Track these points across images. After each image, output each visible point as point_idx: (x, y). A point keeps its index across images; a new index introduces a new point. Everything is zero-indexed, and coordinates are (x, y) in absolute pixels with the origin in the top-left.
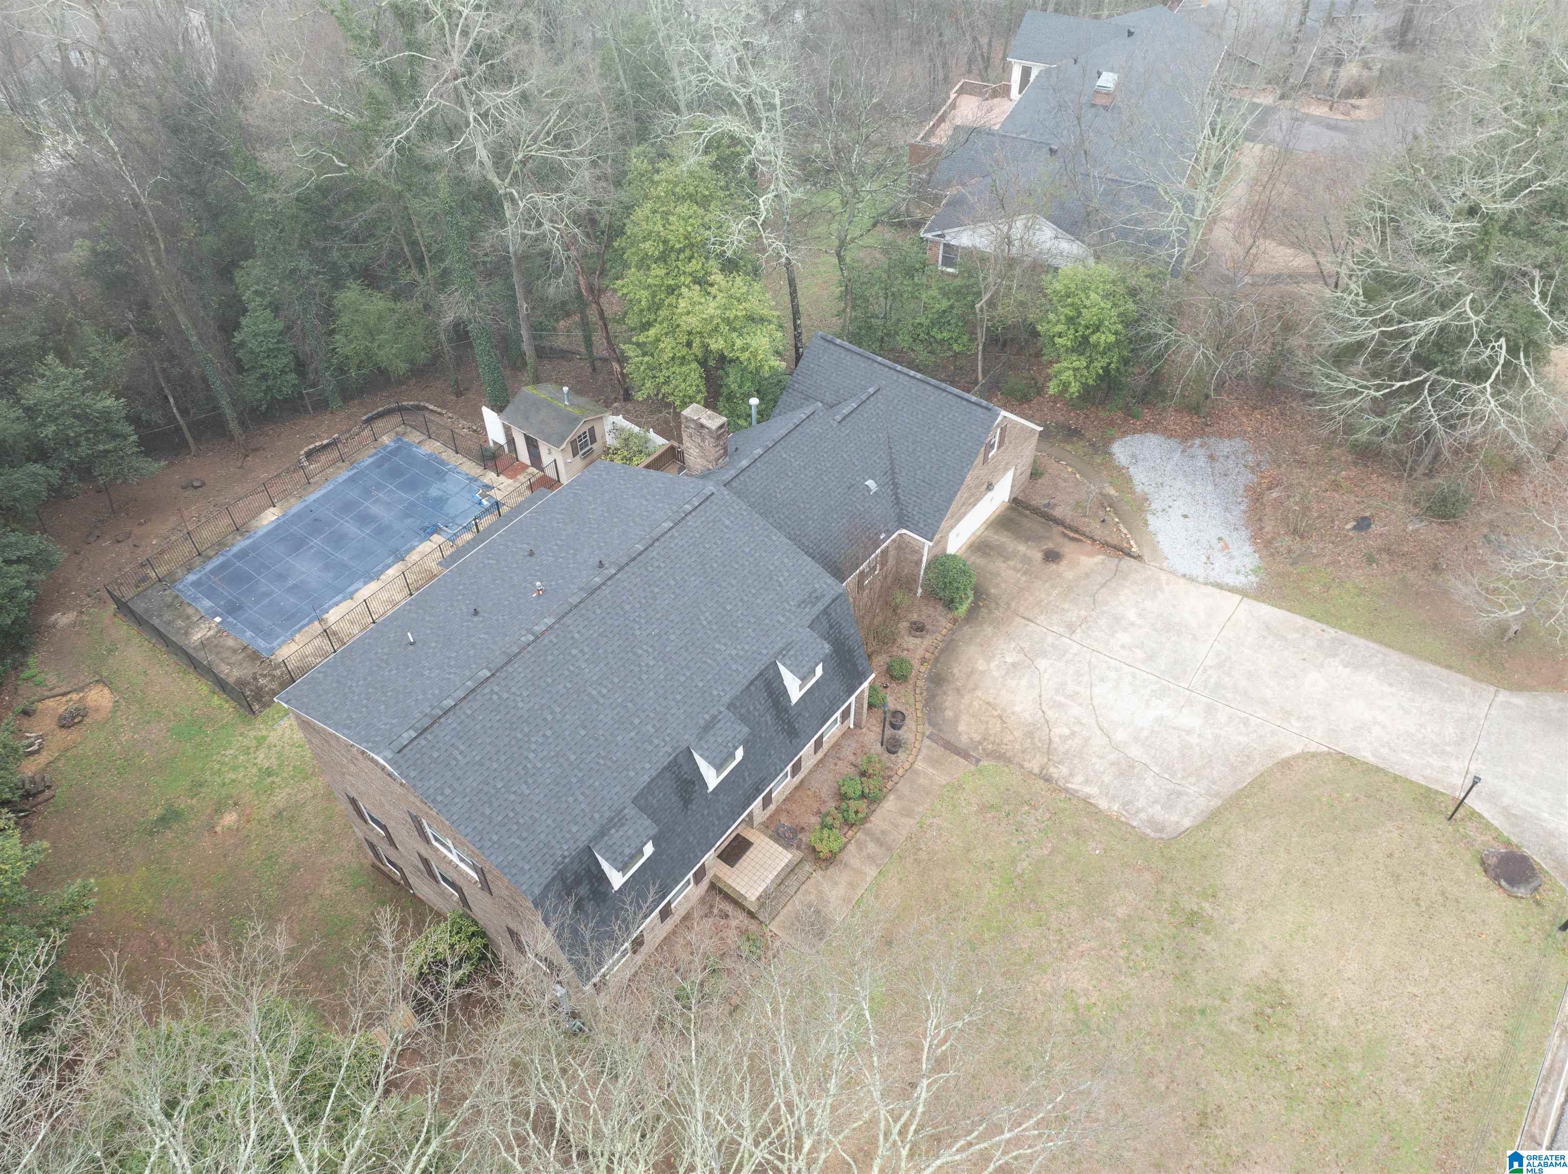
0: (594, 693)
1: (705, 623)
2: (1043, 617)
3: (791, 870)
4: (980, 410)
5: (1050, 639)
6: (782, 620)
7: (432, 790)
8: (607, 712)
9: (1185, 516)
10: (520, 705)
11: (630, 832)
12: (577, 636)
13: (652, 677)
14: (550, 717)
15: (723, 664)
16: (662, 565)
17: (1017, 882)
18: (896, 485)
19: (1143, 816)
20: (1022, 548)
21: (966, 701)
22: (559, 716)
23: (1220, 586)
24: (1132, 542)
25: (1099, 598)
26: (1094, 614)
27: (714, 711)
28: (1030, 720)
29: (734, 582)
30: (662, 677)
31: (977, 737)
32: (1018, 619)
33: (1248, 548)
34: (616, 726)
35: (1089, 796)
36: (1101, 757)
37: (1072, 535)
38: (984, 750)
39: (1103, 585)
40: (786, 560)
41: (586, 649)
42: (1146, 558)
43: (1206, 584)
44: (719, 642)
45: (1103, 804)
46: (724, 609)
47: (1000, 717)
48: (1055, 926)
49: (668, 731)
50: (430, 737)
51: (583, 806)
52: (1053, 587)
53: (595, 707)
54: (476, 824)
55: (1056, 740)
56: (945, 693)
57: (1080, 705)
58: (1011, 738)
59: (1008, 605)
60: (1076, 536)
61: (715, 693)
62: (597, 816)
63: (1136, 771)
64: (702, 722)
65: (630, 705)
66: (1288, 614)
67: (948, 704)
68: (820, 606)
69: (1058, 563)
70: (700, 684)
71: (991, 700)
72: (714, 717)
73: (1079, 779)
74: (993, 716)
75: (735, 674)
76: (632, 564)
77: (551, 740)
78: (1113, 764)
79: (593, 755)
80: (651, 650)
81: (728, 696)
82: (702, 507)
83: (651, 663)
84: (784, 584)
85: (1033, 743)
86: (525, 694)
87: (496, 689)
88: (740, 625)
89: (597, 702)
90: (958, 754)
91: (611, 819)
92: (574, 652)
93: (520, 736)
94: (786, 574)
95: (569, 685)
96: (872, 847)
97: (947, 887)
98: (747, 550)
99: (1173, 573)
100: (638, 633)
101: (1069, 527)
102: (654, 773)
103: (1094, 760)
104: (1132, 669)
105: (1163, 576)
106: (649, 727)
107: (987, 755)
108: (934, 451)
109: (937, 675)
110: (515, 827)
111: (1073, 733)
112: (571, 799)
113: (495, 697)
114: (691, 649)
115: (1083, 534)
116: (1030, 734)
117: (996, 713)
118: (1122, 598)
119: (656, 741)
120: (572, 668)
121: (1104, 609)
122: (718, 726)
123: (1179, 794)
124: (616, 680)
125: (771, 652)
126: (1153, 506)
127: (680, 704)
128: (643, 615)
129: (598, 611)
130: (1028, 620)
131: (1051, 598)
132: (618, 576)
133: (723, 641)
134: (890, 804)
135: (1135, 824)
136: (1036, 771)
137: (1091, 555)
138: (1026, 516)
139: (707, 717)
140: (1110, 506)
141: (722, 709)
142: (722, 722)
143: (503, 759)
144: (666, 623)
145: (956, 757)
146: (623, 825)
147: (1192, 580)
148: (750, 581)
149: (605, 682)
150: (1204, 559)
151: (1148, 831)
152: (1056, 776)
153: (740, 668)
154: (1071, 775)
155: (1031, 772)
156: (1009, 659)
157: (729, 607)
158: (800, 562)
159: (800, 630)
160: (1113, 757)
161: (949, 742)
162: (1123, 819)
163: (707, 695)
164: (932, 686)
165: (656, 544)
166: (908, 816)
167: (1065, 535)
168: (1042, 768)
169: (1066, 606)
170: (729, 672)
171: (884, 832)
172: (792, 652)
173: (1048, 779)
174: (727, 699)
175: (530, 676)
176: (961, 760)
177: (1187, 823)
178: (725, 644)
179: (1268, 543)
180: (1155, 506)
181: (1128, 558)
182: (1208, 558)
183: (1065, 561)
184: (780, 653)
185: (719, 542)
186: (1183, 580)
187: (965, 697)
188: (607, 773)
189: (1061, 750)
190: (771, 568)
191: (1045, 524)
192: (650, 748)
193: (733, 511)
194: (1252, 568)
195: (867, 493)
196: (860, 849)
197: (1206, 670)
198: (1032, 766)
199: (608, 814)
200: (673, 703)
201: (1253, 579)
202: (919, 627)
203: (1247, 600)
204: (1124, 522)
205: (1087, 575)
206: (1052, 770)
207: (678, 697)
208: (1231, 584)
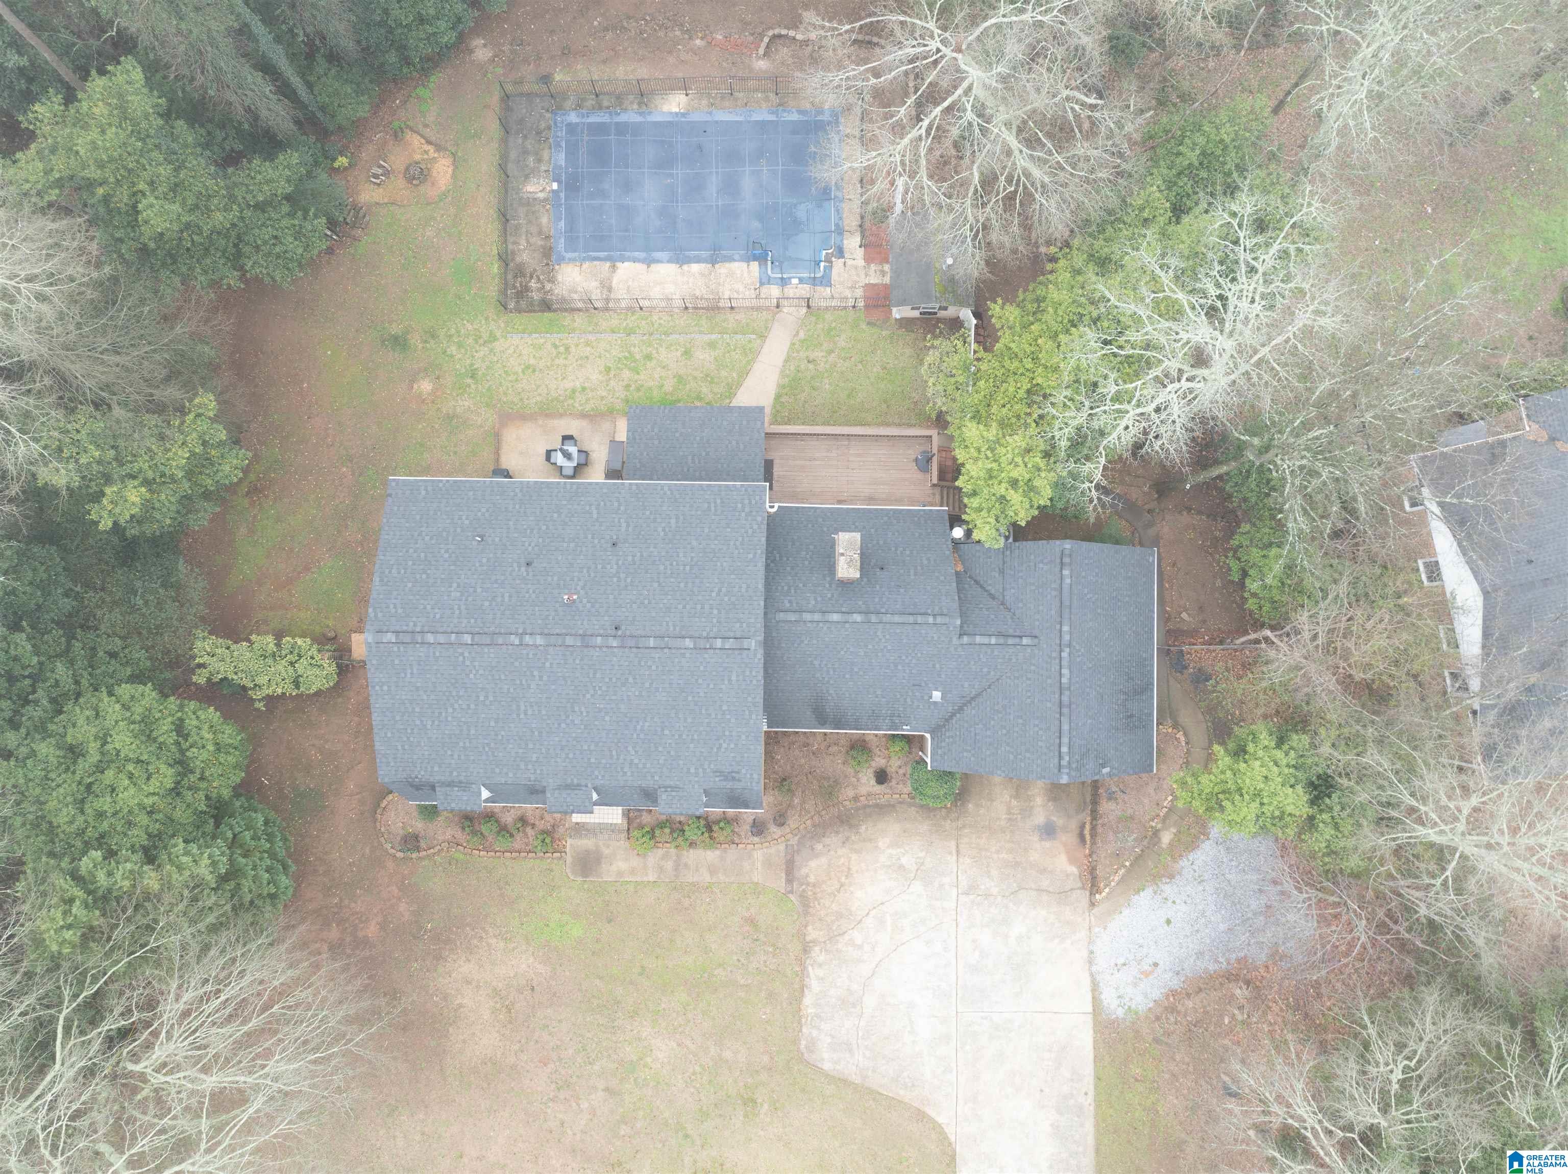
0: (523, 708)
1: (639, 727)
2: (968, 861)
3: (613, 829)
4: (1056, 760)
5: (947, 880)
6: (692, 770)
7: (377, 680)
8: (519, 725)
9: (1169, 922)
10: (472, 676)
12: (548, 664)
13: (568, 730)
14: (482, 698)
15: (621, 761)
16: (654, 668)
17: (706, 976)
18: (961, 709)
19: (815, 1033)
20: (1039, 801)
21: (841, 852)
22: (487, 703)
23: (1095, 988)
24: (1107, 890)
25: (1022, 894)
26: (999, 899)
27: (583, 782)
28: (853, 909)
29: (689, 720)
30: (574, 735)
31: (812, 879)
32: (953, 844)
33: (1157, 994)
34: (516, 738)
35: (810, 988)
36: (850, 979)
37: (1087, 832)
38: (804, 891)
39: (1039, 890)
40: (743, 737)
41: (545, 678)
42: (1095, 910)
43: (1092, 975)
44: (634, 747)
45: (808, 1000)
46: (663, 730)
47: (842, 885)
48: (689, 1016)
49: (544, 768)
50: (402, 649)
51: (453, 762)
52: (1010, 851)
53: (515, 716)
54: (386, 718)
55: (846, 937)
56: (837, 833)
57: (891, 938)
58: (828, 904)
59: (964, 826)
60: (1088, 837)
61: (596, 773)
62: (455, 774)
63: (853, 1010)
64: (569, 781)
65: (537, 734)
66: (1091, 1057)
67: (827, 841)
68: (729, 784)
69: (1041, 839)
70: (593, 760)
71: (854, 870)
72: (579, 785)
73: (820, 972)
74: (839, 880)
75: (621, 773)
76: (634, 650)
77: (470, 711)
78: (849, 990)
79: (486, 741)
80: (585, 714)
81: (602, 781)
82: (730, 652)
83: (577, 722)
84: (723, 750)
85: (833, 923)
86: (481, 672)
88: (660, 749)
89: (518, 715)
90: (787, 874)
91: (461, 782)
92: (536, 673)
93: (454, 693)
94: (732, 746)
95: (512, 690)
96: (669, 865)
97: (674, 931)
98: (725, 708)
99: (1091, 942)
100: (588, 696)
101: (1093, 828)
102: (510, 782)
103: (845, 975)
104: (953, 960)
105: (1082, 935)
106: (535, 756)
107: (801, 896)
108: (1004, 731)
109: (850, 817)
110: (405, 739)
111: (861, 947)
112: (449, 753)
113: (461, 658)
114: (611, 736)
115: (1093, 843)
116: (839, 916)
117: (843, 879)
118: (1033, 914)
119: (530, 767)
120: (524, 682)
121: (1011, 905)
122: (576, 791)
123: (850, 1051)
124: (544, 712)
125: (660, 782)
126: (1165, 887)
127: (568, 760)
128: (604, 688)
129: (578, 662)
130: (958, 852)
131: (995, 856)
132: (615, 650)
133: (638, 749)
134: (711, 856)
135: (804, 1030)
136: (808, 938)
137: (1072, 860)
139: (575, 781)
140: (1144, 849)
141: (589, 785)
142: (582, 791)
143: (432, 697)
144: (613, 706)
145: (783, 875)
146: (464, 791)
147: (1090, 962)
148: (701, 729)
149: (535, 708)
150: (1121, 961)
151: (803, 1043)
152: (813, 954)
153: (629, 774)
154: (820, 965)
155: (805, 935)
156: (904, 861)
157: (667, 732)
158: (754, 747)
159: (696, 786)
160: (856, 987)
161: (793, 862)
162: (804, 1020)
163: (590, 769)
165: (666, 650)
166: (711, 873)
167: (1082, 827)
168: (813, 941)
169: (994, 873)
170: (619, 769)
171: (686, 865)
172: (674, 793)
173: (806, 950)
174: (598, 783)
175: (494, 664)
176: (783, 880)
177: (827, 1066)
178: (636, 752)
179: (1172, 1009)
180: (1168, 889)
181: (1088, 893)
182: (1124, 965)
183: (1047, 844)
184: (666, 787)
185: (712, 686)
186: (1085, 954)
187: (844, 850)
188: (484, 757)
189: (840, 946)
190: (727, 733)
191: (1085, 803)
192: (523, 767)
193: (748, 673)
194: (1133, 1006)
195: (926, 698)
196: (663, 858)
197: (986, 1018)
198: (813, 933)
199: (462, 778)
200: (564, 756)
201: (1120, 1012)
202: (882, 777)
203: (1089, 1018)
204: (1129, 871)
205: (1043, 871)
206: (817, 949)
207: (571, 756)
208: (1103, 997)
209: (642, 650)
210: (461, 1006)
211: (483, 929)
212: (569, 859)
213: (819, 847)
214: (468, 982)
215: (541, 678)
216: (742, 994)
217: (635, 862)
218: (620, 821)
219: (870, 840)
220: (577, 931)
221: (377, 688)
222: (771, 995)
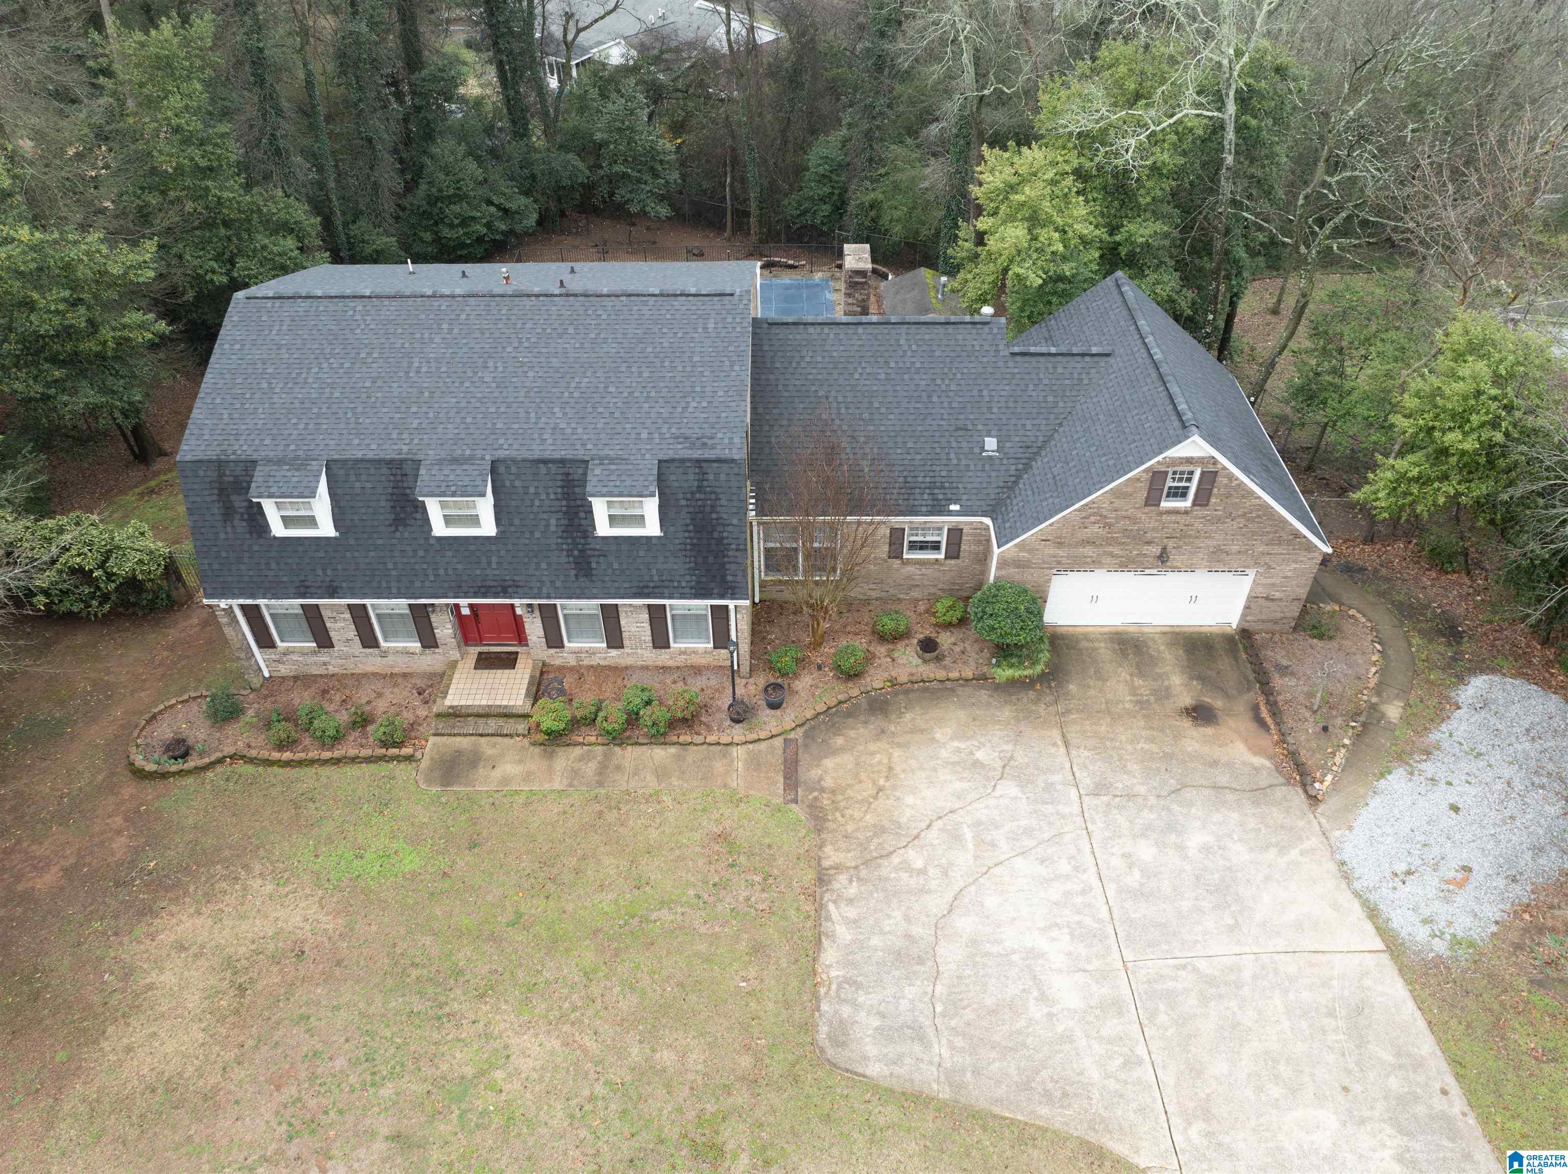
0: (416, 364)
1: (573, 385)
2: (1087, 754)
3: (507, 715)
5: (1057, 778)
6: (644, 435)
7: (229, 338)
8: (405, 385)
9: (1455, 809)
10: (358, 331)
11: (296, 479)
12: (463, 317)
13: (472, 389)
14: (363, 355)
15: (541, 426)
16: (604, 317)
17: (635, 922)
18: (1027, 467)
19: (846, 1011)
20: (1176, 680)
21: (872, 747)
22: (370, 360)
23: (1373, 913)
24: (1329, 778)
25: (1188, 794)
26: (1153, 800)
27: (479, 455)
28: (903, 820)
29: (646, 374)
30: (479, 395)
31: (828, 782)
32: (1056, 734)
33: (1493, 911)
34: (396, 400)
35: (832, 936)
36: (908, 919)
37: (1264, 713)
38: (816, 798)
39: (1215, 787)
40: (721, 393)
41: (456, 331)
42: (1321, 808)
43: (1357, 894)
44: (563, 408)
45: (830, 955)
46: (607, 387)
47: (880, 789)
48: (595, 990)
49: (425, 436)
50: (277, 305)
51: (295, 432)
52: (1152, 740)
53: (402, 374)
54: (222, 381)
55: (896, 860)
56: (866, 723)
57: (976, 857)
58: (857, 814)
59: (1069, 711)
60: (1269, 720)
61: (502, 441)
62: (292, 447)
63: (916, 968)
64: (459, 452)
65: (426, 394)
67: (852, 733)
68: (697, 454)
69: (1197, 726)
70: (500, 425)
71: (898, 769)
72: (472, 458)
73: (851, 913)
74: (874, 782)
75: (538, 441)
76: (580, 298)
77: (342, 371)
78: (908, 937)
79: (352, 405)
80: (500, 369)
81: (507, 452)
82: (706, 298)
83: (486, 379)
84: (690, 410)
85: (869, 840)
86: (372, 327)
87: (360, 308)
88: (600, 410)
89: (408, 373)
90: (786, 778)
91: (297, 458)
92: (445, 326)
93: (328, 351)
94: (705, 404)
95: (407, 345)
96: (590, 768)
97: (584, 858)
98: (697, 359)
100: (509, 349)
101: (1274, 706)
102: (370, 455)
103: (898, 914)
104: (1095, 883)
105: (1314, 841)
106: (417, 421)
107: (810, 806)
108: (1094, 449)
109: (887, 702)
110: (238, 406)
111: (923, 872)
112: (294, 421)
113: (351, 313)
114: (532, 394)
115: (1280, 724)
116: (880, 830)
117: (882, 782)
118: (1217, 817)
119: (406, 436)
120: (426, 335)
121: (1175, 807)
122: (465, 467)
123: (920, 1037)
124: (444, 369)
125: (594, 452)
126: (1424, 766)
127: (463, 426)
128: (534, 340)
129: (504, 312)
130: (1067, 744)
131: (1129, 747)
132: (556, 299)
133: (567, 410)
134: (660, 754)
135: (824, 1007)
136: (826, 863)
137: (1256, 751)
138: (1236, 659)
139: (468, 452)
140: (1364, 725)
141: (488, 457)
142: (475, 467)
143: (296, 356)
144: (542, 360)
145: (780, 779)
146: (297, 470)
147: (1347, 876)
148: (662, 384)
149: (434, 364)
150: (1401, 867)
151: (824, 1029)
152: (836, 885)
153: (550, 441)
154: (850, 901)
155: (820, 859)
156: (980, 755)
157: (612, 389)
158: (734, 404)
159: (647, 456)
160: (916, 930)
161: (797, 762)
162: (822, 991)
163: (492, 437)
164: (864, 705)
165: (624, 298)
166: (658, 777)
167: (1256, 709)
168: (838, 867)
169: (1134, 767)
170: (536, 436)
171: (618, 768)
172: (613, 467)
173: (822, 880)
174: (501, 454)
176: (781, 785)
177: (875, 1070)
178: (565, 414)
179: (1535, 930)
180: (1429, 768)
181: (1300, 790)
182: (1409, 873)
183: (1209, 731)
184: (601, 459)
185: (680, 335)
186: (1332, 867)
187: (879, 744)
188: (342, 426)
189: (884, 872)
190: (698, 389)
191: (1248, 681)
192: (394, 436)
193: (729, 320)
194: (1460, 934)
195: (977, 450)
196: (581, 759)
197: (1184, 967)
198: (832, 856)
199: (301, 453)
200: (458, 420)
201: (1440, 947)
202: (928, 646)
203: (1385, 958)
204: (1353, 752)
205: (1214, 763)
206: (843, 878)
207: (469, 420)
208: (1395, 925)
209: (591, 299)
210: (150, 987)
211: (246, 867)
212: (424, 764)
213: (839, 741)
214: (182, 948)
215: (450, 330)
216: (702, 947)
217: (535, 760)
218: (520, 703)
219: (922, 731)
220: (411, 862)
221: (226, 346)
222: (758, 950)
